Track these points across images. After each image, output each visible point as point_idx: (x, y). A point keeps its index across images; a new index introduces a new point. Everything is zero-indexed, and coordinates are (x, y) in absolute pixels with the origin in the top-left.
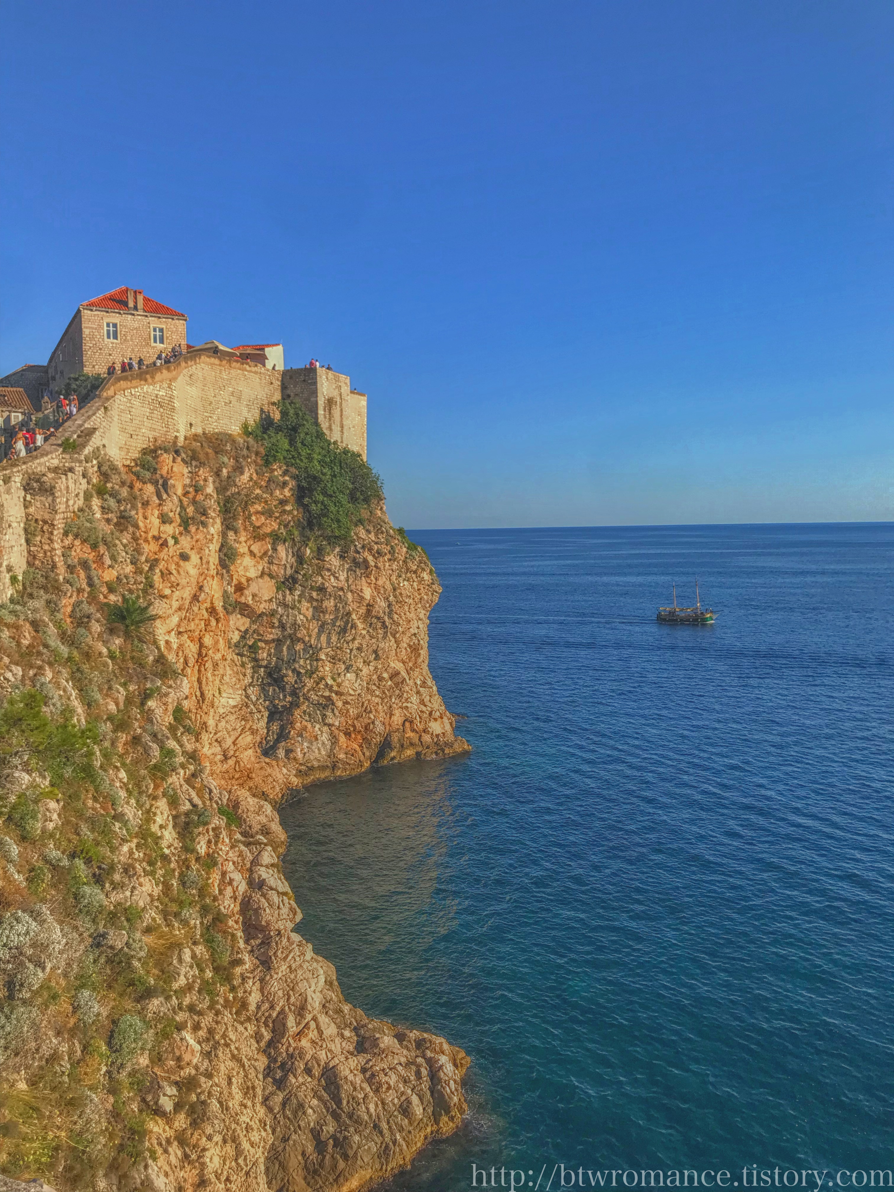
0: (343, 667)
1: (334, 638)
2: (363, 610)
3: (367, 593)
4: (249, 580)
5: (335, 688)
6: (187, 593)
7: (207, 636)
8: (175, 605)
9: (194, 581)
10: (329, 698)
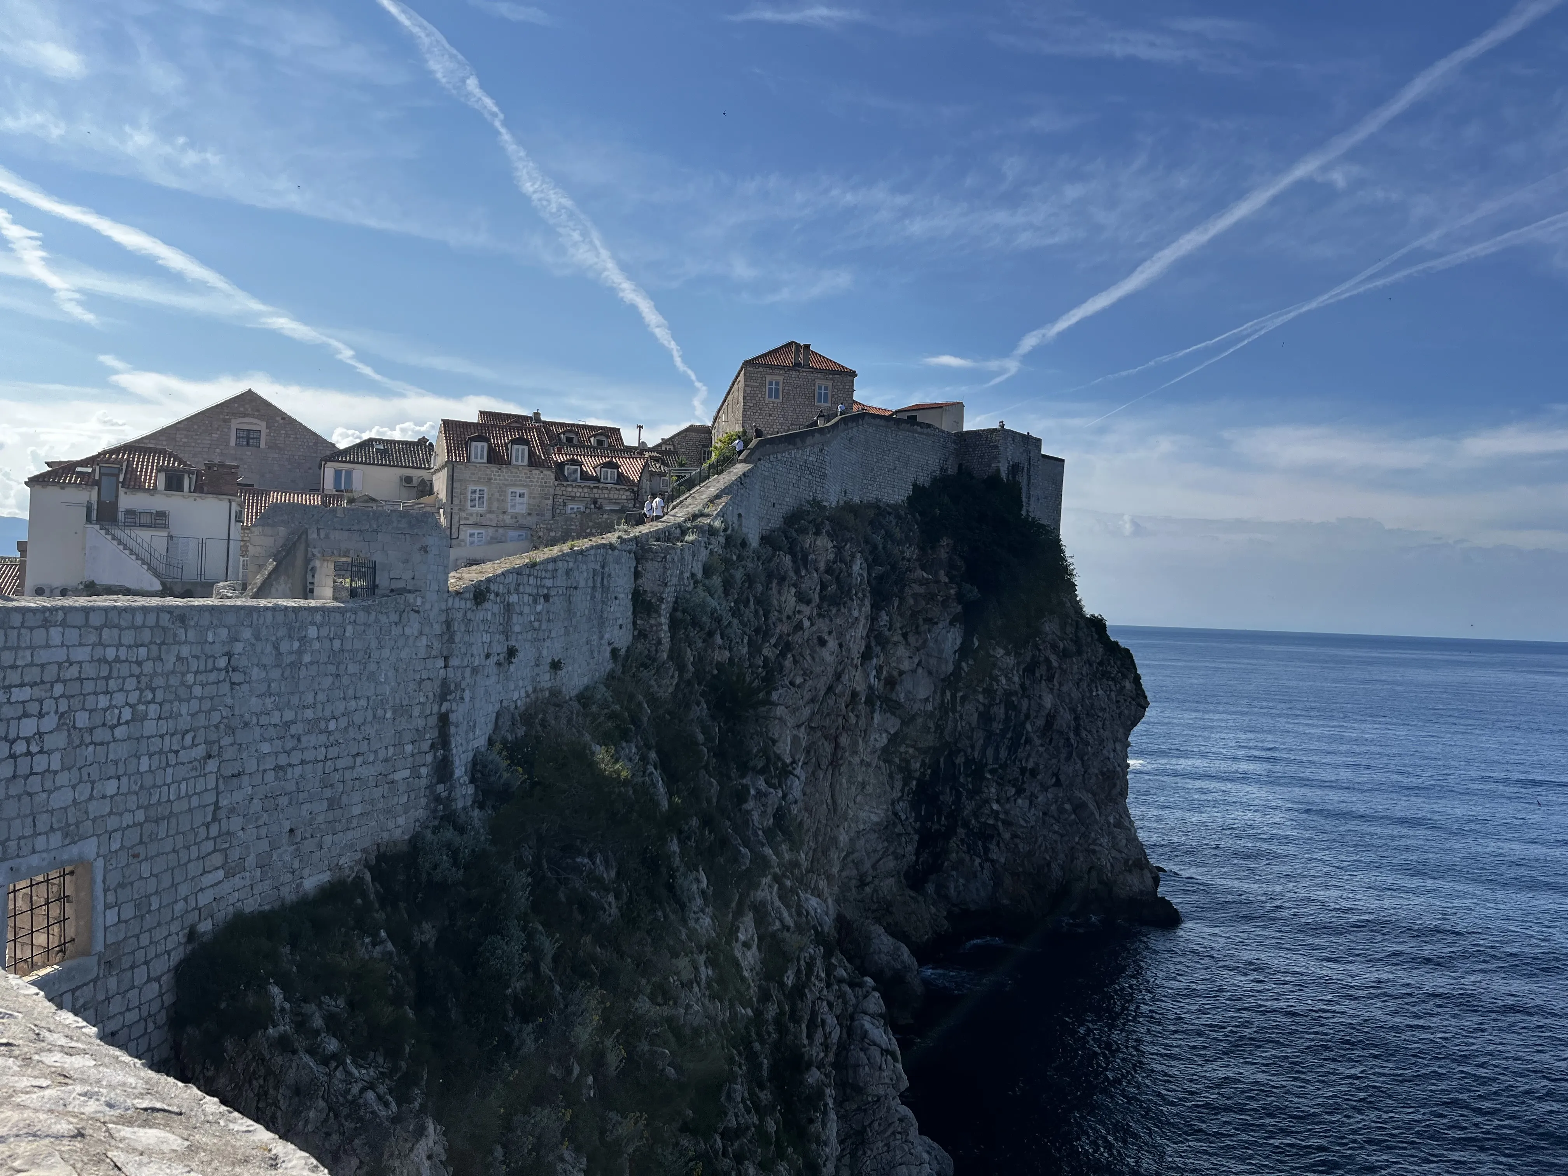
0: (1013, 791)
1: (1003, 754)
2: (1041, 722)
3: (1048, 701)
4: (901, 673)
5: (1002, 816)
6: (822, 685)
7: (845, 735)
8: (808, 696)
9: (830, 671)
10: (994, 827)
